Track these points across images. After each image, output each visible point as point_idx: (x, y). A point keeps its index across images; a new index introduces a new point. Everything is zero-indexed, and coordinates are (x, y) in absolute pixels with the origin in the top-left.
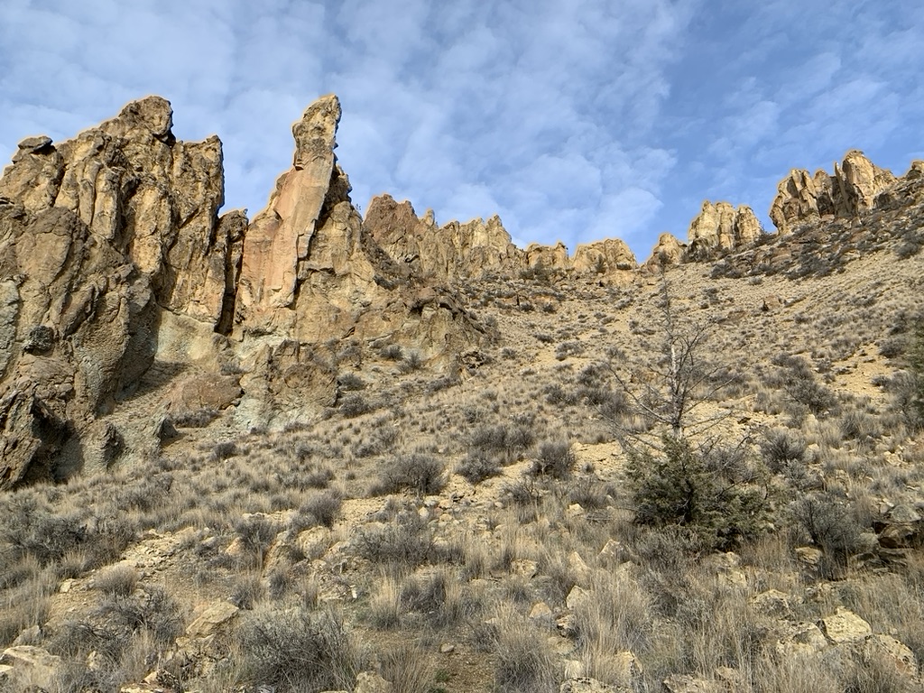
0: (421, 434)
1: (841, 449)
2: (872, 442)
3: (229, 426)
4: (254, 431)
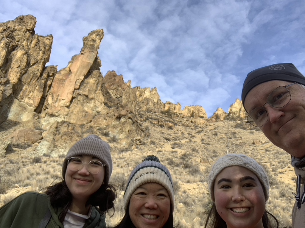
0: (117, 167)
1: (279, 200)
2: (290, 199)
3: (34, 151)
4: (44, 155)
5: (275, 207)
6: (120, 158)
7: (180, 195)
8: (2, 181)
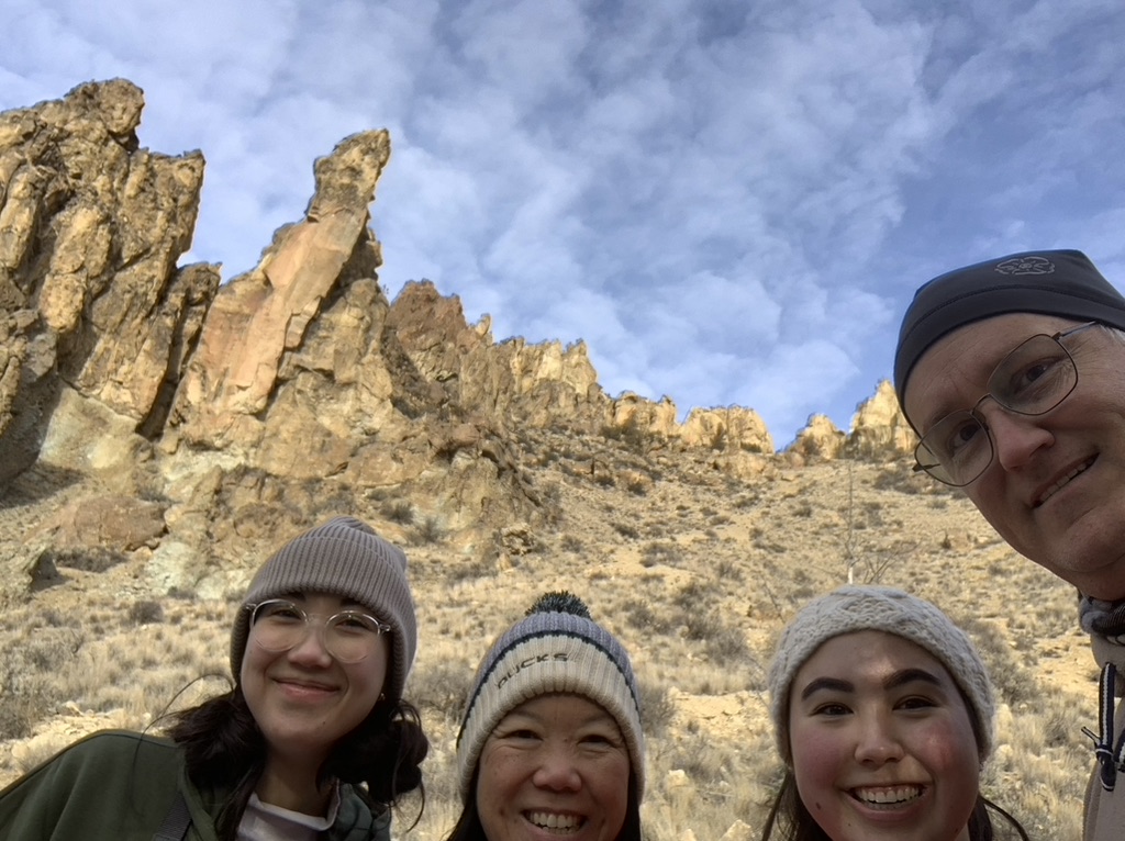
0: (441, 637)
1: (1043, 757)
2: (1083, 754)
3: (136, 577)
4: (173, 592)
5: (1028, 781)
6: (453, 603)
7: (675, 738)
8: (17, 689)
